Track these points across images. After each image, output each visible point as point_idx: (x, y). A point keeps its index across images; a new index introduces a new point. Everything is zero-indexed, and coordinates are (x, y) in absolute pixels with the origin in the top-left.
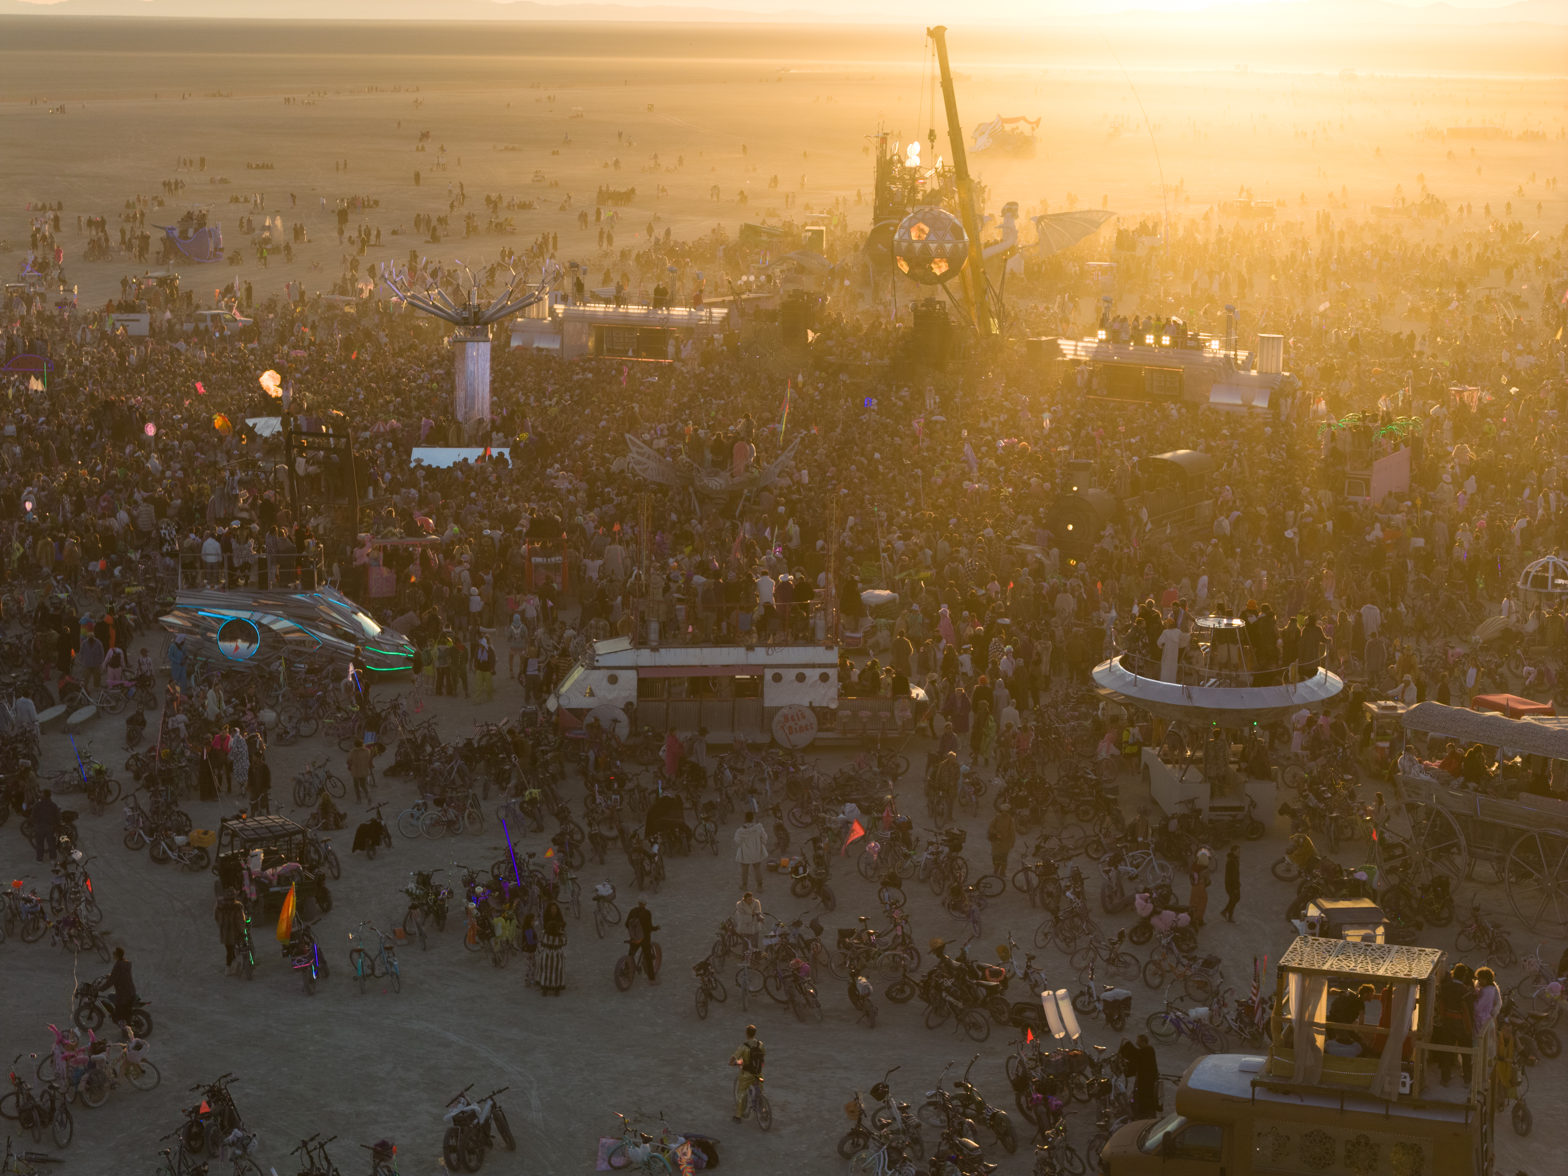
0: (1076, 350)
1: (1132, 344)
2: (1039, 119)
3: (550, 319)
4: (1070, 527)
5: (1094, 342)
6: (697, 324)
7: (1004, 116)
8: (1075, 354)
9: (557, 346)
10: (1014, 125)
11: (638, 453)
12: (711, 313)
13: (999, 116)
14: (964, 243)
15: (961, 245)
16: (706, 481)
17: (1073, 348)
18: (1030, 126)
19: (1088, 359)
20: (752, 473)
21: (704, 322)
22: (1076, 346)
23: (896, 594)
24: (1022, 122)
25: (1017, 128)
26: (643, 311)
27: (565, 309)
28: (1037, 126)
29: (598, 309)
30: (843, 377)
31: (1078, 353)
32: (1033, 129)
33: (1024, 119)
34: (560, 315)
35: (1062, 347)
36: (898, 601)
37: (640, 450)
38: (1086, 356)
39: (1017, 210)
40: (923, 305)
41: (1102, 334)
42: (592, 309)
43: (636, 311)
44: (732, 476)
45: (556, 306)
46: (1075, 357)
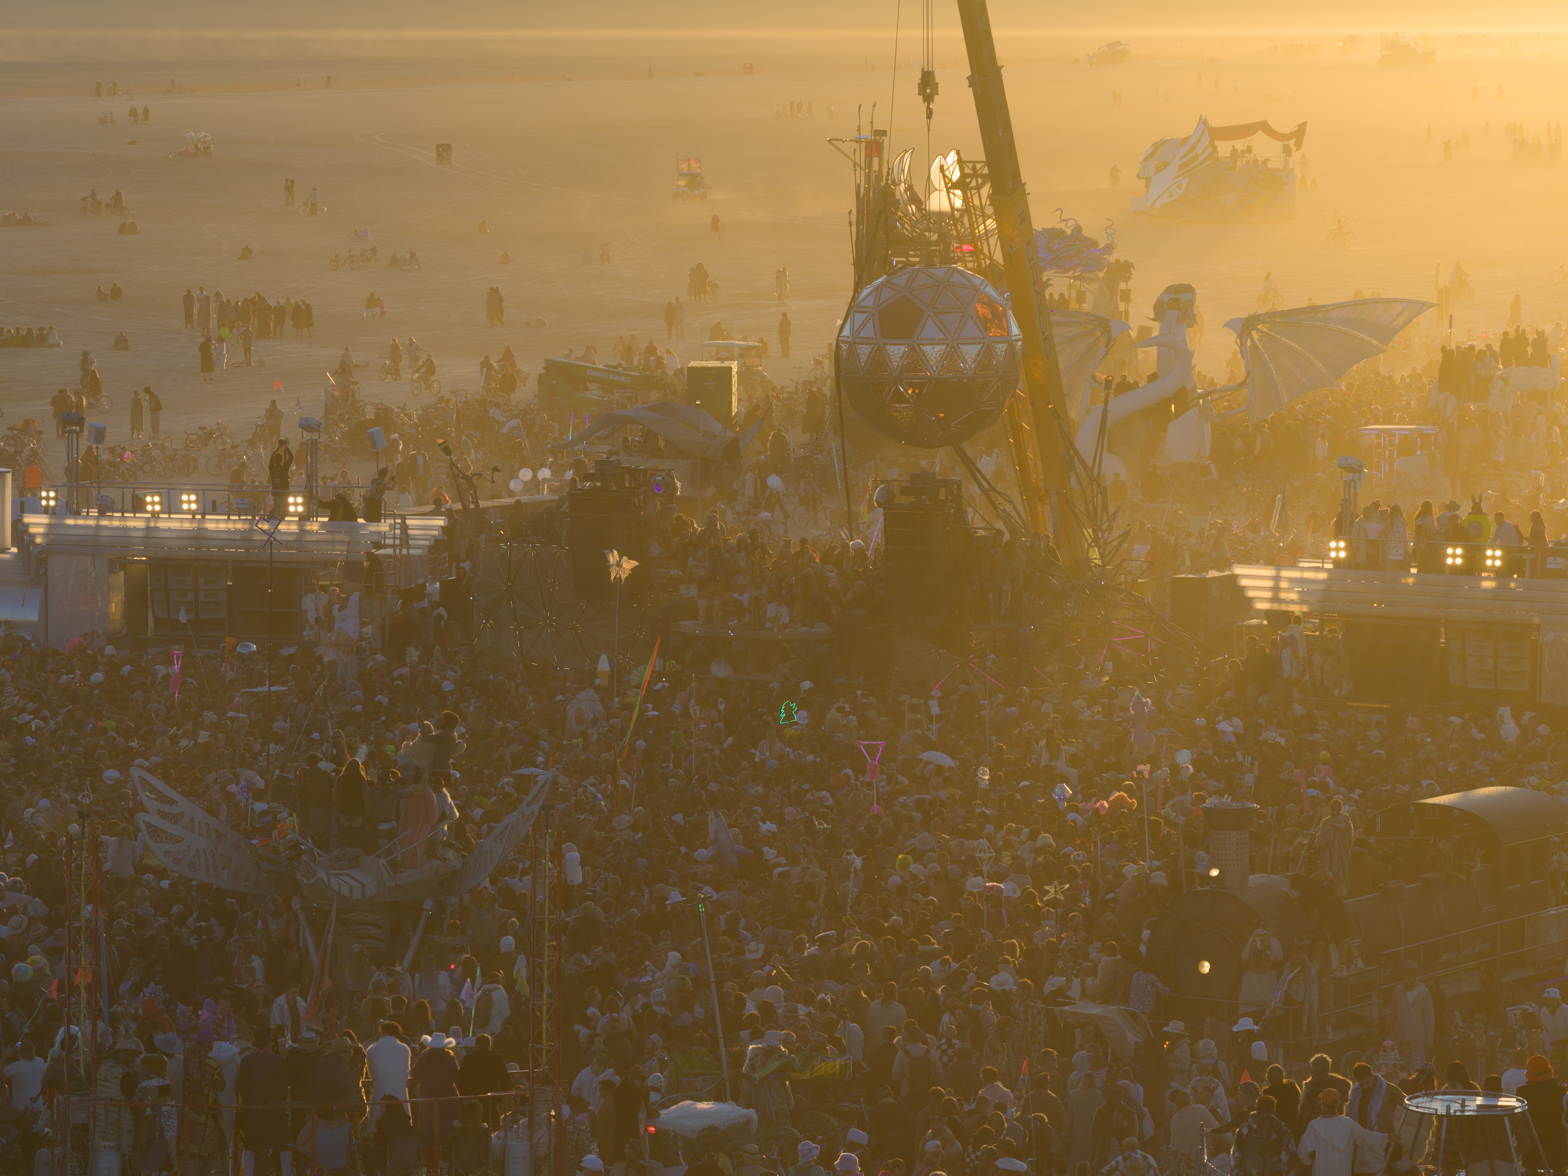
0: (1276, 589)
1: (1414, 571)
2: (1302, 127)
3: (14, 550)
4: (1206, 967)
5: (1322, 569)
6: (370, 555)
7: (1216, 122)
8: (1275, 599)
9: (33, 616)
10: (1240, 144)
11: (162, 814)
12: (405, 527)
13: (1203, 122)
14: (1011, 344)
15: (1001, 349)
16: (322, 874)
17: (1269, 584)
18: (1279, 145)
19: (1305, 608)
20: (444, 860)
21: (390, 551)
22: (1277, 579)
23: (752, 1112)
24: (1260, 134)
25: (1249, 149)
26: (239, 526)
27: (49, 526)
28: (1298, 146)
29: (131, 524)
30: (719, 670)
31: (1283, 595)
32: (1287, 151)
33: (1264, 127)
34: (39, 540)
35: (1244, 582)
36: (755, 1125)
37: (166, 808)
38: (1302, 602)
39: (1191, 303)
40: (904, 491)
41: (1338, 549)
42: (116, 523)
43: (222, 526)
44: (394, 867)
45: (28, 519)
46: (1276, 607)
